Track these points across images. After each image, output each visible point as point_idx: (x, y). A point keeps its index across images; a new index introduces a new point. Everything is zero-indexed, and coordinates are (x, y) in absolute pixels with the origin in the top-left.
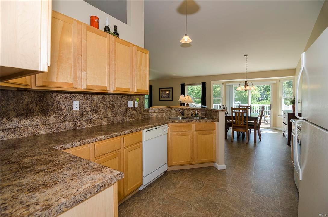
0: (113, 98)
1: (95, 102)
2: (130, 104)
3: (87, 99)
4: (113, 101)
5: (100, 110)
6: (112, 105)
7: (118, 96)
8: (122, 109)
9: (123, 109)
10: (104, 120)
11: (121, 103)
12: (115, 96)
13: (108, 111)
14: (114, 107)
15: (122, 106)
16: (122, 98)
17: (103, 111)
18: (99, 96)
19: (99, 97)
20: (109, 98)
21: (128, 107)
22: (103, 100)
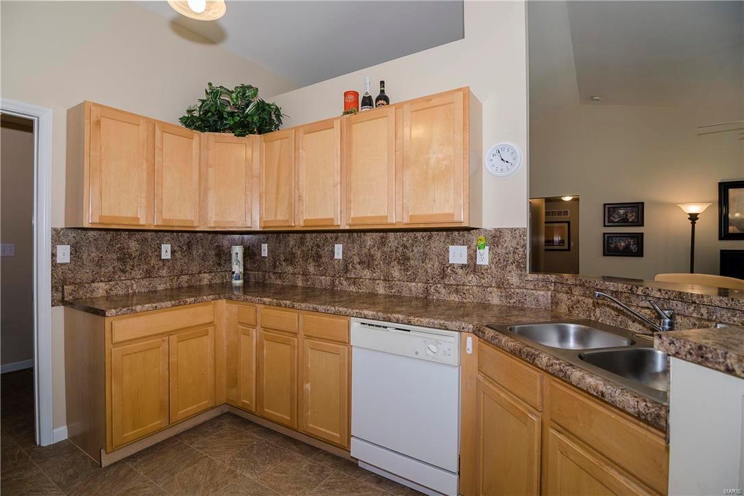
0: (405, 239)
1: (368, 247)
2: (458, 254)
3: (353, 241)
4: (405, 247)
5: (376, 263)
6: (404, 254)
7: (419, 234)
8: (430, 265)
9: (433, 266)
10: (378, 284)
11: (427, 251)
12: (410, 234)
13: (393, 267)
14: (408, 259)
15: (431, 259)
16: (430, 238)
17: (382, 265)
18: (374, 235)
19: (374, 237)
20: (396, 239)
21: (450, 262)
22: (383, 243)
